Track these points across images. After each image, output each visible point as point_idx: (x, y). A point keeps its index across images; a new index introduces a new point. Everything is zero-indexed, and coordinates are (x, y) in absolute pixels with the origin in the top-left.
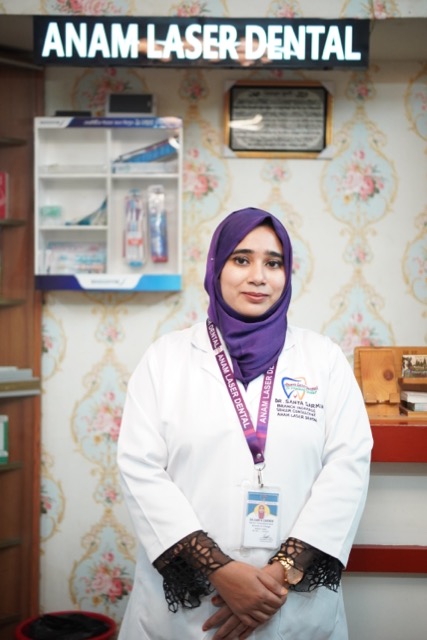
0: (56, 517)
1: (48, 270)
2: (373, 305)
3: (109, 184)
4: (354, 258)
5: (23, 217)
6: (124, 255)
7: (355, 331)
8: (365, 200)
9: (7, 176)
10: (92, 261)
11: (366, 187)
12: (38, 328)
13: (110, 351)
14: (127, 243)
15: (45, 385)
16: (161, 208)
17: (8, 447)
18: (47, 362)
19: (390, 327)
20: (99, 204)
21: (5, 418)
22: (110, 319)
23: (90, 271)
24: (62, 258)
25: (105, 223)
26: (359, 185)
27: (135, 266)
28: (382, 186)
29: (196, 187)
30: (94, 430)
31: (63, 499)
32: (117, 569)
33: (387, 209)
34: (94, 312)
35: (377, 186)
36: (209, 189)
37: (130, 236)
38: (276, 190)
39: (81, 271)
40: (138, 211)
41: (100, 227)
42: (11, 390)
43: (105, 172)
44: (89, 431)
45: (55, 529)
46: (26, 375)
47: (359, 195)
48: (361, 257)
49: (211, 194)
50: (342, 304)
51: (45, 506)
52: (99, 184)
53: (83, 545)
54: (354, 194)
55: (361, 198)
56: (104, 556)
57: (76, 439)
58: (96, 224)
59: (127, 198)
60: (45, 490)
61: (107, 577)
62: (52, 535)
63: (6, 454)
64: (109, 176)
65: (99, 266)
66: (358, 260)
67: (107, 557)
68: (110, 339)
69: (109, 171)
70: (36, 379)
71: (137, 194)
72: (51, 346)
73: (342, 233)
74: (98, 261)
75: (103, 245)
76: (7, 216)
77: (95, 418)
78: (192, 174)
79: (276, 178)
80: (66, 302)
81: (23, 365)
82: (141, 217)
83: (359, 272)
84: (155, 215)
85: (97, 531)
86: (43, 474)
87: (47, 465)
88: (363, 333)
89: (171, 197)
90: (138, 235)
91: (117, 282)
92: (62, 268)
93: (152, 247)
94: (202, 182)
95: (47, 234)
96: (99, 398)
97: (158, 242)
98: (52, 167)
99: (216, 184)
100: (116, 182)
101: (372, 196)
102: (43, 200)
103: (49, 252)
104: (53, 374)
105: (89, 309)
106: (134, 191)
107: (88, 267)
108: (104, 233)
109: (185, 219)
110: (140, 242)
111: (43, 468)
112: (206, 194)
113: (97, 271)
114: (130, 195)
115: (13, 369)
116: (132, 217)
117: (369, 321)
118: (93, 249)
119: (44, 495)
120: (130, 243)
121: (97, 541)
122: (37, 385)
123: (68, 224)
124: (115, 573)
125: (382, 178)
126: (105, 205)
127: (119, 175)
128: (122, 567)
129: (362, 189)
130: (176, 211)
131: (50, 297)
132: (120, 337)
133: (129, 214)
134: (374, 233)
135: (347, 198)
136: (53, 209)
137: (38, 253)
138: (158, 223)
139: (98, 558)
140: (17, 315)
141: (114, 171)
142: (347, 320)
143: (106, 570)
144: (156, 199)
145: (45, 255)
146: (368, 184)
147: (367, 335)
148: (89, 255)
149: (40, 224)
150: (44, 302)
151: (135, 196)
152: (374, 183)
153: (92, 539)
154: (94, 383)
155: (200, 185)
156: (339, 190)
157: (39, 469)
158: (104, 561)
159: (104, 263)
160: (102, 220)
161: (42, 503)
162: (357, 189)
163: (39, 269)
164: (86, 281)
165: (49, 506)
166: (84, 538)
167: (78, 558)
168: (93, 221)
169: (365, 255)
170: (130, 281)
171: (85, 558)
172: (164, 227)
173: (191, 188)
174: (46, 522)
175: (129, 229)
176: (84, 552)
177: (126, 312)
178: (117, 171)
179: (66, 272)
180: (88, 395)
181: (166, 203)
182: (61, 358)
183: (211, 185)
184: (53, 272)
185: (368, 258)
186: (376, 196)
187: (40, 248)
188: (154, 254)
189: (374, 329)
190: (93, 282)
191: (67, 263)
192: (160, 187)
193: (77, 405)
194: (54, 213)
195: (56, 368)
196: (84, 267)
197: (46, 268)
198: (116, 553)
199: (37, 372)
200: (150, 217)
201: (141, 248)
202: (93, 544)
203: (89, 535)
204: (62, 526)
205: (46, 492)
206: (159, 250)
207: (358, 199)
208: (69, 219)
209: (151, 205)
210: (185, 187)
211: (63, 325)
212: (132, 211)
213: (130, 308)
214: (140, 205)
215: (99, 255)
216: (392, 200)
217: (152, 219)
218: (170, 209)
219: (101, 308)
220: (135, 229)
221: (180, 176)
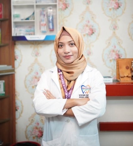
0: (20, 112)
1: (16, 34)
2: (119, 43)
3: (35, 7)
4: (113, 28)
5: (8, 18)
6: (40, 29)
7: (113, 51)
8: (116, 10)
9: (2, 5)
10: (30, 31)
11: (116, 5)
12: (13, 52)
13: (36, 59)
14: (41, 25)
15: (16, 70)
16: (52, 14)
17: (5, 90)
18: (17, 63)
19: (124, 50)
20: (32, 13)
21: (4, 81)
22: (36, 49)
23: (29, 34)
24: (20, 30)
25: (34, 19)
26: (114, 5)
27: (44, 32)
28: (121, 5)
29: (62, 7)
30: (32, 84)
31: (22, 106)
32: (40, 128)
33: (123, 13)
34: (31, 47)
35: (120, 5)
36: (67, 7)
37: (42, 23)
38: (88, 7)
39: (26, 34)
40: (44, 15)
41: (32, 20)
42: (5, 72)
43: (33, 3)
44: (30, 84)
45: (20, 116)
46: (10, 67)
47: (114, 8)
48: (115, 28)
49: (67, 9)
50: (109, 43)
51: (17, 109)
52: (32, 6)
53: (29, 120)
54: (112, 8)
55: (115, 9)
56: (36, 124)
57: (26, 87)
58: (31, 19)
59: (40, 11)
60: (17, 103)
61: (37, 130)
62: (19, 117)
63: (4, 93)
64: (35, 4)
65: (32, 33)
66: (114, 29)
67: (37, 124)
68: (36, 55)
69: (35, 2)
70: (13, 69)
71: (44, 9)
72: (17, 58)
73: (109, 20)
74: (32, 31)
75: (34, 26)
76: (3, 17)
77: (32, 80)
78: (61, 3)
79: (88, 3)
80: (22, 44)
81: (9, 64)
82: (45, 17)
83: (114, 33)
84: (50, 16)
85: (34, 116)
86: (16, 98)
87: (17, 96)
88: (116, 52)
89: (55, 10)
90: (45, 23)
91: (38, 38)
92: (20, 33)
93: (49, 26)
94: (64, 5)
95: (16, 23)
96: (33, 74)
97: (51, 25)
98: (17, 2)
99: (69, 6)
100: (37, 6)
101: (118, 8)
102: (14, 12)
103: (16, 29)
104: (18, 67)
105: (29, 46)
106: (43, 9)
107: (29, 33)
108: (34, 22)
109: (59, 17)
110: (45, 25)
111: (16, 96)
112: (65, 9)
113: (32, 34)
114: (41, 10)
115: (6, 66)
116: (42, 17)
117: (118, 48)
118: (30, 27)
119: (16, 105)
120: (42, 25)
121: (34, 119)
122: (13, 70)
123: (22, 20)
124: (39, 129)
125: (121, 3)
126: (34, 13)
127: (38, 4)
128: (42, 127)
129: (115, 6)
130: (56, 15)
131: (17, 43)
132: (39, 55)
133: (42, 16)
134: (119, 20)
135: (110, 9)
136: (17, 15)
137: (13, 29)
138: (51, 18)
139: (34, 124)
140: (7, 49)
141: (36, 2)
142: (111, 48)
143: (37, 128)
144: (50, 11)
145: (15, 30)
146: (117, 5)
147: (117, 52)
148: (29, 29)
149: (13, 20)
150: (15, 44)
151: (43, 10)
152: (119, 4)
153: (32, 118)
154: (31, 69)
155: (64, 6)
156: (107, 7)
157: (15, 97)
158: (36, 125)
159: (34, 32)
160: (33, 18)
161: (16, 108)
162: (113, 7)
163: (13, 34)
164: (28, 38)
165: (18, 109)
166: (29, 118)
167: (28, 125)
168: (30, 18)
169: (116, 27)
170: (42, 37)
171: (30, 124)
172: (52, 20)
173: (61, 7)
174: (17, 114)
175: (41, 21)
176: (29, 122)
177: (41, 47)
178: (37, 2)
179: (22, 35)
180: (30, 73)
181: (53, 12)
182: (21, 62)
183: (67, 6)
184: (18, 35)
185: (117, 28)
186: (119, 8)
187: (13, 27)
188: (50, 28)
189: (119, 50)
190: (31, 38)
191: (22, 32)
192: (51, 7)
193: (26, 77)
194: (17, 16)
195: (19, 65)
196: (27, 33)
197: (15, 33)
198: (40, 123)
199: (13, 66)
200: (48, 17)
201: (45, 27)
202: (32, 120)
203: (31, 117)
204: (22, 115)
205: (17, 104)
206: (51, 27)
207: (114, 9)
208: (22, 18)
209: (48, 13)
210: (59, 7)
211: (21, 51)
212: (42, 15)
213: (43, 46)
214: (45, 13)
215: (32, 29)
216: (124, 10)
217: (49, 17)
218: (54, 14)
219: (33, 46)
220: (43, 21)
221: (57, 4)
